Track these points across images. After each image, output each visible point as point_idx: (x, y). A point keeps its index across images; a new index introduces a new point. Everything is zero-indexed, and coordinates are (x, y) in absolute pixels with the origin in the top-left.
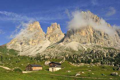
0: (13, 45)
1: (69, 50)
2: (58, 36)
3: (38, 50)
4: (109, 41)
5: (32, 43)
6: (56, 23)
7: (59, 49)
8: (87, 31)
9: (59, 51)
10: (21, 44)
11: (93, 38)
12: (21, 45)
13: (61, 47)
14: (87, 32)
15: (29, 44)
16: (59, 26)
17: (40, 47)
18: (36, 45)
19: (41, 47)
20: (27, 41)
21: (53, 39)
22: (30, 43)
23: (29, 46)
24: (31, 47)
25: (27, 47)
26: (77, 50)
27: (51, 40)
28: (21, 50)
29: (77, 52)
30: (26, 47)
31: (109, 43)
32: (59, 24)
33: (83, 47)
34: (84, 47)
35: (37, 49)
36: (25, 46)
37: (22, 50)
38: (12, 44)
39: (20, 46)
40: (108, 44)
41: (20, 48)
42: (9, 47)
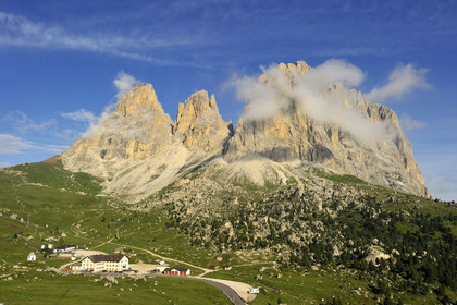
0: (81, 158)
1: (242, 182)
2: (211, 132)
3: (157, 176)
4: (352, 151)
5: (136, 151)
6: (204, 93)
7: (214, 178)
8: (291, 125)
9: (216, 187)
10: (103, 154)
11: (305, 146)
12: (103, 157)
13: (219, 172)
14: (292, 129)
15: (125, 156)
16: (213, 102)
17: (160, 168)
18: (148, 160)
19: (164, 167)
20: (118, 147)
21: (196, 141)
22: (130, 150)
23: (126, 161)
24: (132, 164)
25: (119, 163)
26: (262, 183)
27: (189, 144)
28: (105, 175)
29: (262, 189)
30: (117, 166)
31: (350, 158)
32: (213, 96)
33: (277, 174)
34: (281, 175)
35: (153, 172)
36: (114, 159)
37: (110, 174)
38: (76, 155)
39: (101, 160)
40: (347, 161)
41: (101, 167)
42: (71, 166)
